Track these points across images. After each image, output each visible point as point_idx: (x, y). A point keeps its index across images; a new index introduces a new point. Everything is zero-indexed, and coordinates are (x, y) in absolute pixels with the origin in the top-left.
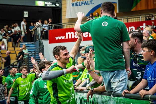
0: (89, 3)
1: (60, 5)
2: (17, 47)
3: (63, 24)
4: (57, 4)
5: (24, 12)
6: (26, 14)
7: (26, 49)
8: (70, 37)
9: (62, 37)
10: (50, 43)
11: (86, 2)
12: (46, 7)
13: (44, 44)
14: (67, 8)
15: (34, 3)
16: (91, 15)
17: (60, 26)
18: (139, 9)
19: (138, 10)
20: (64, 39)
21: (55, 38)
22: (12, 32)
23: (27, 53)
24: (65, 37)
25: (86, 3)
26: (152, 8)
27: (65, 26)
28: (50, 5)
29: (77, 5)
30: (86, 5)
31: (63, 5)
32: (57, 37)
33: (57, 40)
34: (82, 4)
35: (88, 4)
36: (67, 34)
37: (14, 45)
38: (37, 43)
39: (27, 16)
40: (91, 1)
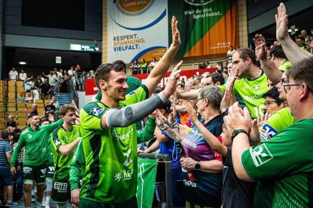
0: (135, 47)
1: (99, 49)
2: (47, 99)
4: (96, 48)
5: (57, 57)
6: (59, 59)
10: (87, 94)
11: (130, 46)
12: (83, 52)
13: (79, 96)
14: (108, 53)
15: (69, 47)
16: (135, 62)
18: (193, 55)
19: (191, 56)
21: (93, 90)
22: (41, 82)
25: (130, 48)
26: (208, 54)
28: (88, 50)
29: (120, 49)
30: (130, 49)
31: (103, 50)
32: (95, 87)
33: (95, 91)
34: (126, 48)
35: (133, 49)
37: (43, 97)
38: (72, 94)
39: (60, 62)
40: (137, 45)
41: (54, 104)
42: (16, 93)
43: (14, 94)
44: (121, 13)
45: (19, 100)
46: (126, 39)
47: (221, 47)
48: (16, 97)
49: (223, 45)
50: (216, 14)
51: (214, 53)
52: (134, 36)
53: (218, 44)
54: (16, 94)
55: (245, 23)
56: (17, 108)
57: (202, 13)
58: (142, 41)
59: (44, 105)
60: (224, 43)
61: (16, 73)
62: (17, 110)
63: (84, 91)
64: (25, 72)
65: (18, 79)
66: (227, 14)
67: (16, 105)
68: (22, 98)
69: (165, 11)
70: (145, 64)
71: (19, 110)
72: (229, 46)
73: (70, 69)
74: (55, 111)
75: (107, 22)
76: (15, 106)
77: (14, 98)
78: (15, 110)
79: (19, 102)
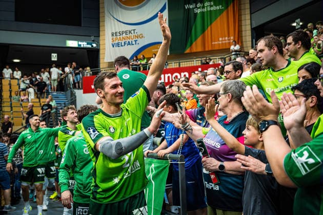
0: (134, 43)
1: (97, 45)
2: (43, 98)
3: (101, 69)
4: (93, 44)
5: (53, 54)
6: (54, 56)
7: (53, 101)
10: (84, 92)
11: (129, 42)
12: (79, 48)
13: (76, 94)
14: (106, 49)
15: (65, 43)
16: (135, 58)
17: (98, 72)
18: (194, 50)
19: (193, 51)
21: (91, 88)
22: (36, 80)
23: (55, 106)
25: (129, 44)
26: (210, 49)
28: (85, 46)
29: (118, 45)
31: (101, 46)
34: (125, 44)
35: (132, 45)
37: (39, 95)
38: (69, 92)
39: (56, 59)
40: (136, 41)
41: (50, 103)
42: (11, 92)
43: (9, 93)
44: (119, 8)
45: (14, 99)
46: (124, 34)
47: (223, 42)
48: (11, 96)
49: (225, 40)
50: (218, 8)
51: (217, 48)
52: (132, 32)
53: (220, 39)
54: (11, 93)
55: (248, 17)
56: (12, 108)
57: (203, 7)
58: (141, 36)
59: (40, 104)
60: (226, 38)
61: (10, 71)
62: (12, 110)
63: (81, 89)
64: (19, 70)
65: (12, 78)
66: (229, 8)
67: (11, 104)
68: (17, 97)
69: (165, 5)
70: (145, 61)
71: (14, 109)
72: (232, 41)
73: (67, 66)
74: (52, 110)
75: (104, 17)
76: (9, 105)
77: (8, 97)
78: (9, 110)
79: (14, 101)
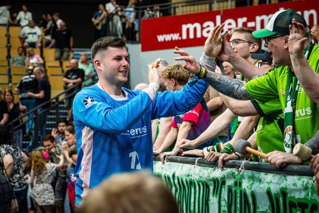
3: (174, 4)
7: (88, 64)
8: (192, 36)
9: (172, 35)
17: (167, 9)
20: (178, 40)
23: (91, 73)
24: (181, 35)
27: (181, 8)
32: (160, 35)
33: (161, 42)
36: (184, 27)
42: (9, 49)
43: (6, 50)
45: (14, 62)
48: (9, 57)
54: (9, 51)
56: (10, 77)
59: (63, 70)
62: (10, 81)
63: (139, 43)
68: (20, 58)
76: (6, 72)
77: (4, 58)
78: (7, 81)
79: (15, 65)
